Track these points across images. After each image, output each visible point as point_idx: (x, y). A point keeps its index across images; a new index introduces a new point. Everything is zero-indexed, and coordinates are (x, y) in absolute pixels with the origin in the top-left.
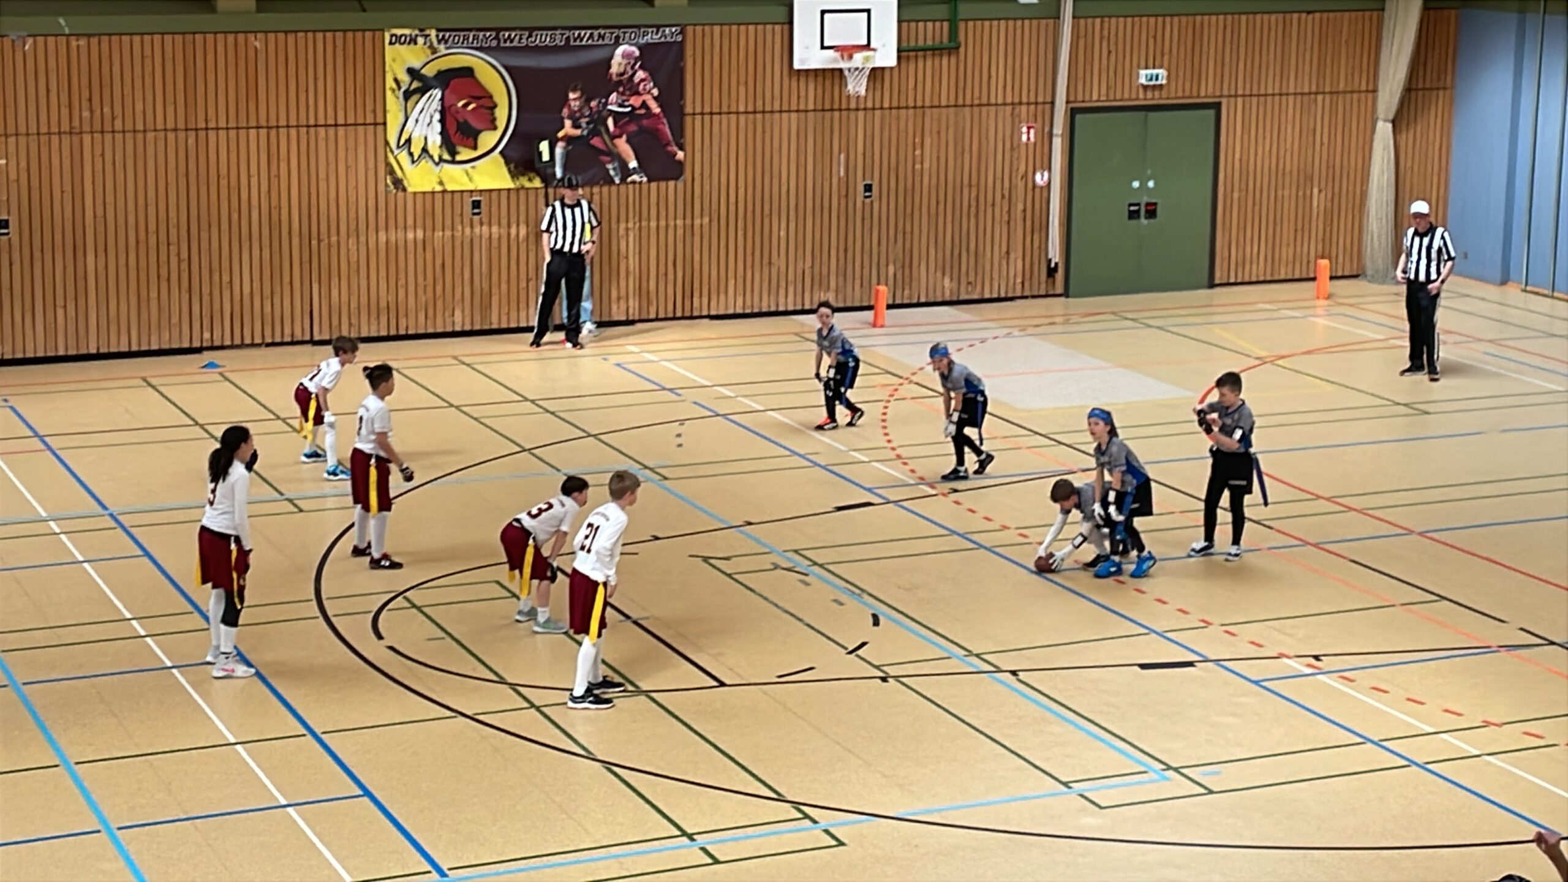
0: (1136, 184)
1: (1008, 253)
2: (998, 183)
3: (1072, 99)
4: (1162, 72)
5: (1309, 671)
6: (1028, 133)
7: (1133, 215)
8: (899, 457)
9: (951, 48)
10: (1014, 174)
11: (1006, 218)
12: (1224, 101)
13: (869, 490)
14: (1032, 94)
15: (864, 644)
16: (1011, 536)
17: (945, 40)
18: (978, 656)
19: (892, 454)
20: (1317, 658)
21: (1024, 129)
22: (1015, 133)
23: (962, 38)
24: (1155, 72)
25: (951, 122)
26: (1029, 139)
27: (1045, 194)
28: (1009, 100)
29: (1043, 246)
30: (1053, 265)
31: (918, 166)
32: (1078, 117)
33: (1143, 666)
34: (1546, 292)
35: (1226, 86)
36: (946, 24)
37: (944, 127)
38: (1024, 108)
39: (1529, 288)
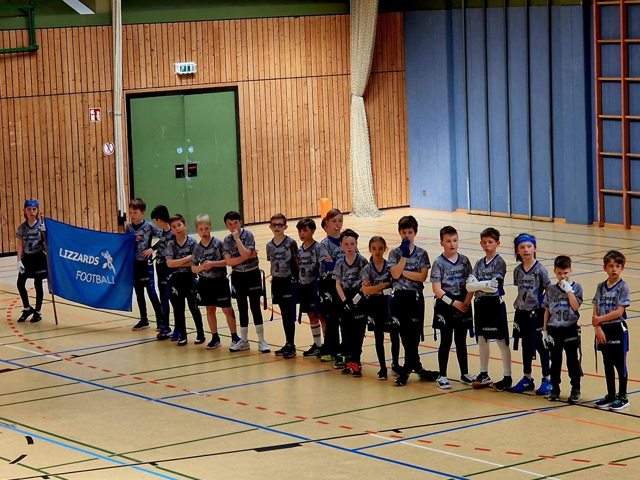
0: (180, 150)
1: (87, 208)
2: (76, 154)
3: (126, 87)
4: (193, 64)
5: (393, 440)
6: (96, 114)
7: (180, 174)
8: (26, 340)
9: (32, 51)
10: (87, 147)
11: (83, 181)
12: (239, 84)
13: (7, 361)
14: (96, 84)
15: (23, 456)
16: (128, 379)
17: (26, 44)
18: (120, 455)
19: (21, 339)
20: (396, 431)
21: (92, 112)
22: (85, 114)
23: (39, 43)
24: (187, 64)
25: (36, 109)
26: (96, 119)
27: (112, 161)
28: (79, 90)
29: (114, 201)
30: (122, 215)
31: (13, 144)
32: (132, 101)
33: (258, 450)
34: (486, 213)
35: (240, 73)
36: (25, 32)
37: (30, 112)
38: (91, 95)
39: (472, 212)
